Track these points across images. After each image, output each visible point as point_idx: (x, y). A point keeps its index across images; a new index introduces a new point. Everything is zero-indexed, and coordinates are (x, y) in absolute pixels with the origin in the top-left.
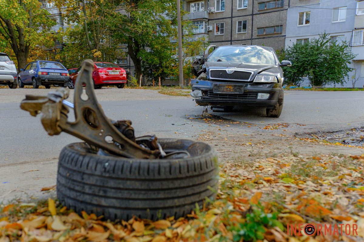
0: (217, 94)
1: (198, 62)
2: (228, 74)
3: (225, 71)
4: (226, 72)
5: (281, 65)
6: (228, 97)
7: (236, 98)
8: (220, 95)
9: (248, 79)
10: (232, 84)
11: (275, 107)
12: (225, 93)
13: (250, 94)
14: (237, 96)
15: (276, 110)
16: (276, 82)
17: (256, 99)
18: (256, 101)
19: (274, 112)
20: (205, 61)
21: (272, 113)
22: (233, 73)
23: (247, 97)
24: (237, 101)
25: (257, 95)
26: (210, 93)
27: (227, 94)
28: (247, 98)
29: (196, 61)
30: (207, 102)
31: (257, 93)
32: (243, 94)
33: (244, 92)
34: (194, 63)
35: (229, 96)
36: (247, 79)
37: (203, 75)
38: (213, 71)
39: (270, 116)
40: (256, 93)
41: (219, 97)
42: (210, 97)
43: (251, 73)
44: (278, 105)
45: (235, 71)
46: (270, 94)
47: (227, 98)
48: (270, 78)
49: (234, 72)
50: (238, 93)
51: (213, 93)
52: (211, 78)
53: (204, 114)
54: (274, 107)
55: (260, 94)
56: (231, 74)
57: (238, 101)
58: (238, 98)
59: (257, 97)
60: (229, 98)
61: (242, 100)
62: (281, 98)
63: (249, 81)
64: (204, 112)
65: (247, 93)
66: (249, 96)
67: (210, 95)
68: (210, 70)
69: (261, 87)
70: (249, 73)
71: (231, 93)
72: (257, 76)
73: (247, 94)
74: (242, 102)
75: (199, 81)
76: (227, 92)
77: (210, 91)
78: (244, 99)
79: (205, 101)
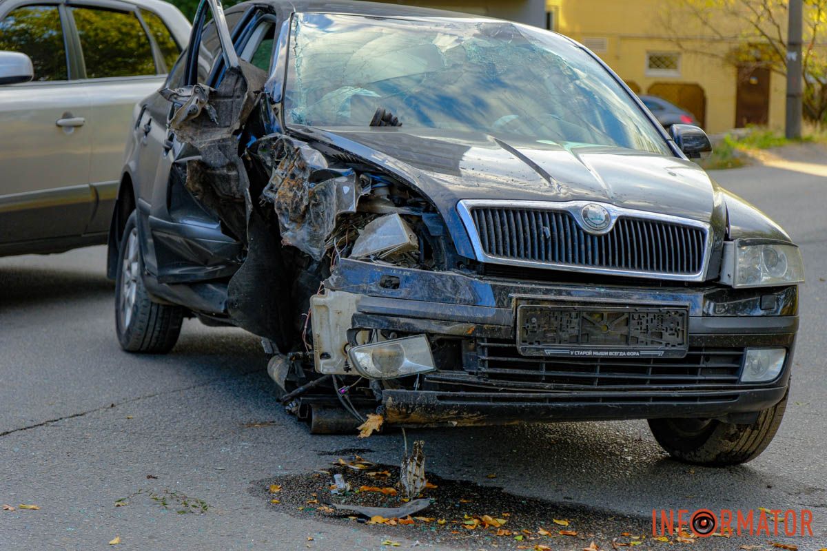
0: (533, 362)
1: (203, 113)
2: (586, 233)
3: (567, 214)
4: (571, 219)
6: (597, 375)
8: (556, 363)
9: (695, 268)
12: (590, 353)
13: (707, 358)
14: (644, 371)
17: (736, 382)
18: (735, 395)
20: (272, 112)
22: (613, 232)
23: (694, 371)
24: (646, 399)
26: (493, 351)
27: (595, 359)
28: (693, 382)
29: (194, 103)
31: (742, 349)
32: (685, 359)
33: (691, 349)
34: (185, 119)
35: (603, 369)
36: (694, 271)
40: (737, 350)
41: (549, 379)
42: (492, 376)
43: (702, 233)
45: (622, 220)
46: (787, 351)
47: (590, 381)
49: (618, 224)
50: (659, 353)
51: (513, 352)
52: (486, 257)
54: (759, 417)
55: (750, 356)
56: (606, 236)
57: (656, 399)
58: (653, 382)
59: (737, 371)
60: (602, 381)
61: (676, 394)
63: (699, 277)
65: (701, 349)
66: (704, 370)
67: (492, 364)
68: (466, 204)
69: (756, 315)
70: (692, 229)
71: (622, 354)
74: (675, 403)
75: (403, 271)
76: (599, 351)
77: (490, 340)
78: (686, 389)
79: (459, 403)
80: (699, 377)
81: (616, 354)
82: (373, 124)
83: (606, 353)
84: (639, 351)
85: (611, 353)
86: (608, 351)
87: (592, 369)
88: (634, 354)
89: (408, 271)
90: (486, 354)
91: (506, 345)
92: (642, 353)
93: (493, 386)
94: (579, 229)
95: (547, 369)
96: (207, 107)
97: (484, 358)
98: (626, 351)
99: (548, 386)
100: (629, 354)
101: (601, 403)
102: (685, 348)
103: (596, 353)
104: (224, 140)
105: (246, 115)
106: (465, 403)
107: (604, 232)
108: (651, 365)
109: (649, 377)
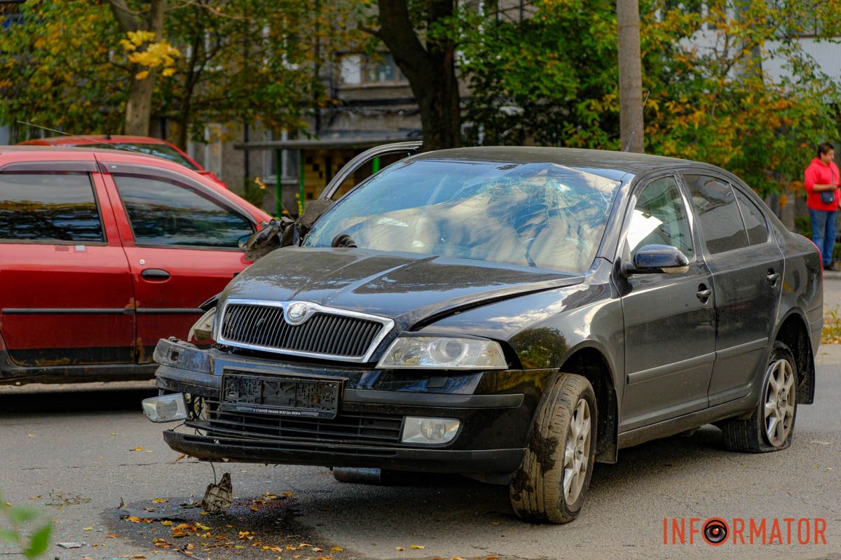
2: (287, 325)
3: (281, 310)
4: (283, 314)
6: (280, 428)
7: (314, 436)
8: (249, 417)
9: (362, 352)
10: (295, 370)
11: (524, 476)
12: (266, 411)
13: (371, 422)
14: (315, 428)
15: (530, 490)
17: (395, 441)
18: (394, 452)
22: (306, 324)
23: (355, 431)
25: (400, 424)
28: (355, 438)
31: (401, 416)
32: (338, 420)
33: (339, 412)
35: (284, 425)
36: (360, 354)
40: (395, 416)
43: (380, 325)
44: (536, 467)
45: (319, 315)
46: (461, 420)
48: (462, 346)
49: (313, 318)
50: (316, 415)
52: (221, 340)
53: (211, 499)
55: (410, 421)
56: (300, 326)
58: (321, 436)
59: (399, 433)
60: (285, 434)
61: (332, 446)
63: (364, 359)
64: (215, 491)
65: (358, 414)
66: (363, 431)
68: (229, 301)
69: (418, 391)
70: (373, 323)
71: (289, 413)
72: (397, 340)
73: (356, 421)
74: (333, 453)
75: (181, 348)
76: (272, 410)
80: (359, 435)
81: (284, 412)
83: (277, 412)
84: (300, 411)
85: (281, 412)
86: (279, 410)
87: (277, 424)
88: (297, 413)
89: (184, 348)
91: (217, 402)
92: (303, 413)
94: (284, 321)
95: (245, 422)
97: (208, 411)
98: (291, 411)
99: (244, 433)
100: (293, 413)
101: (279, 449)
102: (334, 412)
103: (270, 411)
108: (318, 423)
109: (318, 432)
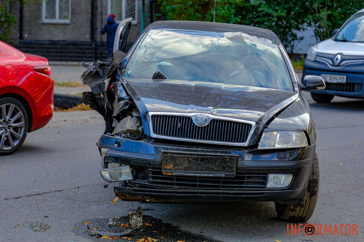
0: (171, 178)
1: (97, 72)
2: (196, 126)
3: (189, 118)
4: (192, 120)
5: (304, 87)
6: (198, 183)
7: (219, 187)
8: (179, 178)
10: (207, 151)
11: (301, 200)
12: (192, 174)
13: (250, 178)
14: (219, 182)
15: (302, 206)
16: (303, 146)
17: (263, 187)
18: (263, 193)
19: (299, 212)
20: (119, 73)
21: (292, 214)
22: (208, 125)
23: (243, 183)
24: (219, 193)
25: (266, 179)
26: (154, 173)
27: (197, 177)
28: (242, 187)
29: (92, 69)
30: (146, 195)
31: (266, 174)
32: (236, 178)
33: (237, 173)
34: (88, 75)
35: (200, 181)
36: (243, 142)
37: (129, 123)
38: (158, 116)
39: (287, 218)
40: (264, 174)
41: (177, 184)
42: (154, 182)
43: (250, 126)
44: (307, 194)
45: (214, 120)
46: (293, 174)
47: (195, 186)
48: (292, 135)
49: (211, 122)
50: (223, 175)
51: (161, 173)
52: (154, 135)
54: (299, 202)
55: (271, 176)
56: (205, 127)
57: (223, 193)
58: (223, 187)
59: (265, 183)
60: (200, 186)
61: (232, 192)
62: (315, 177)
63: (246, 144)
65: (245, 174)
66: (247, 183)
67: (154, 178)
68: (151, 114)
69: (273, 160)
70: (246, 124)
71: (206, 175)
72: (264, 134)
73: (243, 178)
74: (232, 196)
75: (123, 140)
76: (196, 174)
77: (153, 168)
78: (237, 190)
79: (141, 193)
80: (245, 185)
81: (204, 175)
82: (153, 78)
83: (199, 175)
84: (214, 174)
85: (201, 175)
86: (200, 174)
87: (196, 181)
88: (211, 175)
89: (125, 140)
90: (151, 173)
91: (159, 170)
92: (215, 175)
93: (154, 186)
94: (194, 124)
95: (176, 181)
96: (99, 70)
97: (150, 175)
98: (208, 174)
99: (176, 187)
100: (209, 175)
101: (199, 195)
102: (234, 173)
103: (195, 175)
104: (100, 84)
105: (111, 74)
106: (143, 193)
107: (204, 126)
108: (222, 180)
109: (221, 185)
